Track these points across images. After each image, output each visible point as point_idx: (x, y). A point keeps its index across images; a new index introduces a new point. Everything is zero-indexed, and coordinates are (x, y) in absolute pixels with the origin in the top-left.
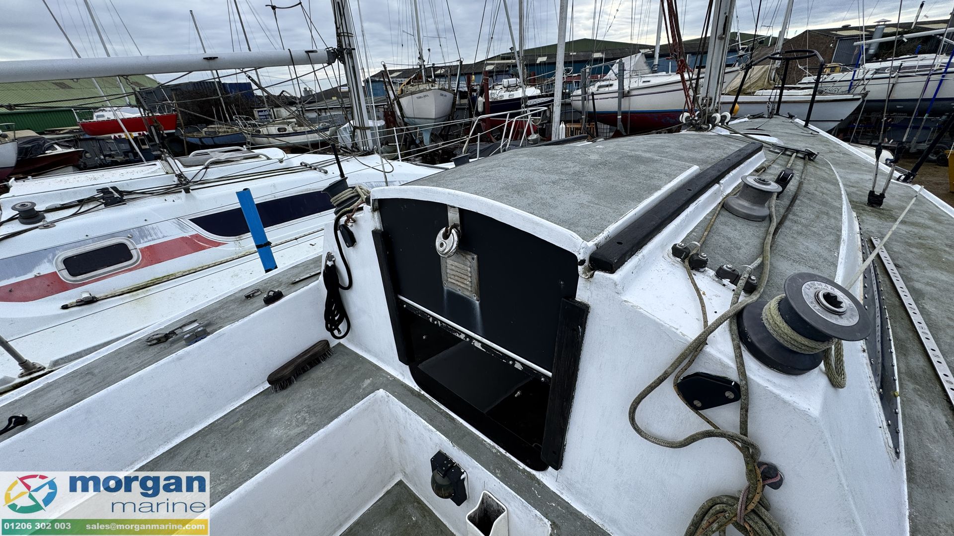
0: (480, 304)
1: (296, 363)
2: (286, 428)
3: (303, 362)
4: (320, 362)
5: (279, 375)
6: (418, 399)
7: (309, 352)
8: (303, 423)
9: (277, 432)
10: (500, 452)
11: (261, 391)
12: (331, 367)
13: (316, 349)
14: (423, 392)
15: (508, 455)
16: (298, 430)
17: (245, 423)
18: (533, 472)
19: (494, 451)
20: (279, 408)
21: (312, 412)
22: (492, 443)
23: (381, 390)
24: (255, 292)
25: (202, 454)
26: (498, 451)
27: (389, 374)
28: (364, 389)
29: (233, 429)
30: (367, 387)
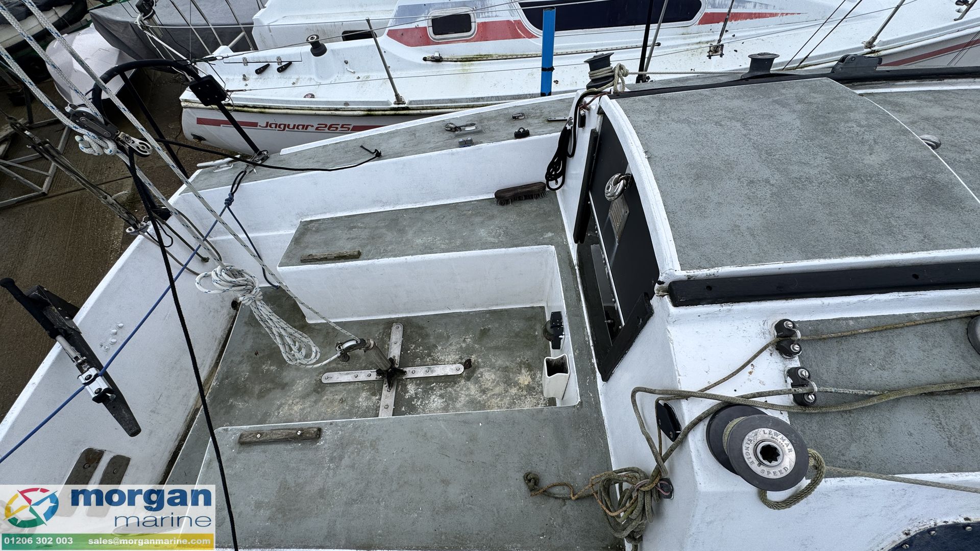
0: (618, 246)
1: (516, 192)
2: (488, 233)
3: (521, 193)
4: (533, 198)
5: (502, 195)
6: (570, 270)
7: (528, 187)
8: (498, 238)
9: (482, 232)
10: (589, 343)
11: (491, 197)
12: (537, 207)
13: (535, 188)
14: (576, 268)
15: (592, 348)
16: (492, 240)
17: (472, 215)
18: (597, 370)
19: (587, 339)
20: (492, 217)
21: (506, 233)
22: (589, 334)
23: (553, 247)
24: (520, 116)
25: (445, 220)
26: (589, 341)
27: (566, 239)
28: (544, 238)
29: (464, 215)
30: (546, 238)
